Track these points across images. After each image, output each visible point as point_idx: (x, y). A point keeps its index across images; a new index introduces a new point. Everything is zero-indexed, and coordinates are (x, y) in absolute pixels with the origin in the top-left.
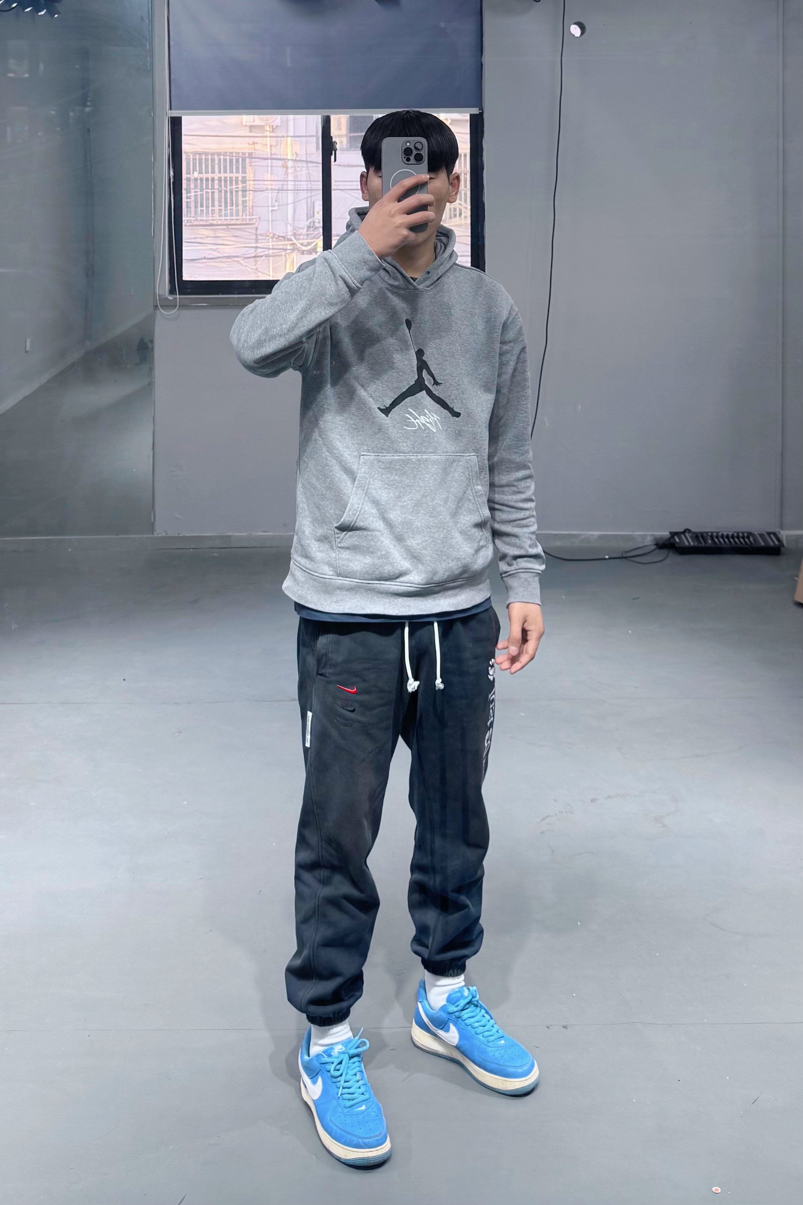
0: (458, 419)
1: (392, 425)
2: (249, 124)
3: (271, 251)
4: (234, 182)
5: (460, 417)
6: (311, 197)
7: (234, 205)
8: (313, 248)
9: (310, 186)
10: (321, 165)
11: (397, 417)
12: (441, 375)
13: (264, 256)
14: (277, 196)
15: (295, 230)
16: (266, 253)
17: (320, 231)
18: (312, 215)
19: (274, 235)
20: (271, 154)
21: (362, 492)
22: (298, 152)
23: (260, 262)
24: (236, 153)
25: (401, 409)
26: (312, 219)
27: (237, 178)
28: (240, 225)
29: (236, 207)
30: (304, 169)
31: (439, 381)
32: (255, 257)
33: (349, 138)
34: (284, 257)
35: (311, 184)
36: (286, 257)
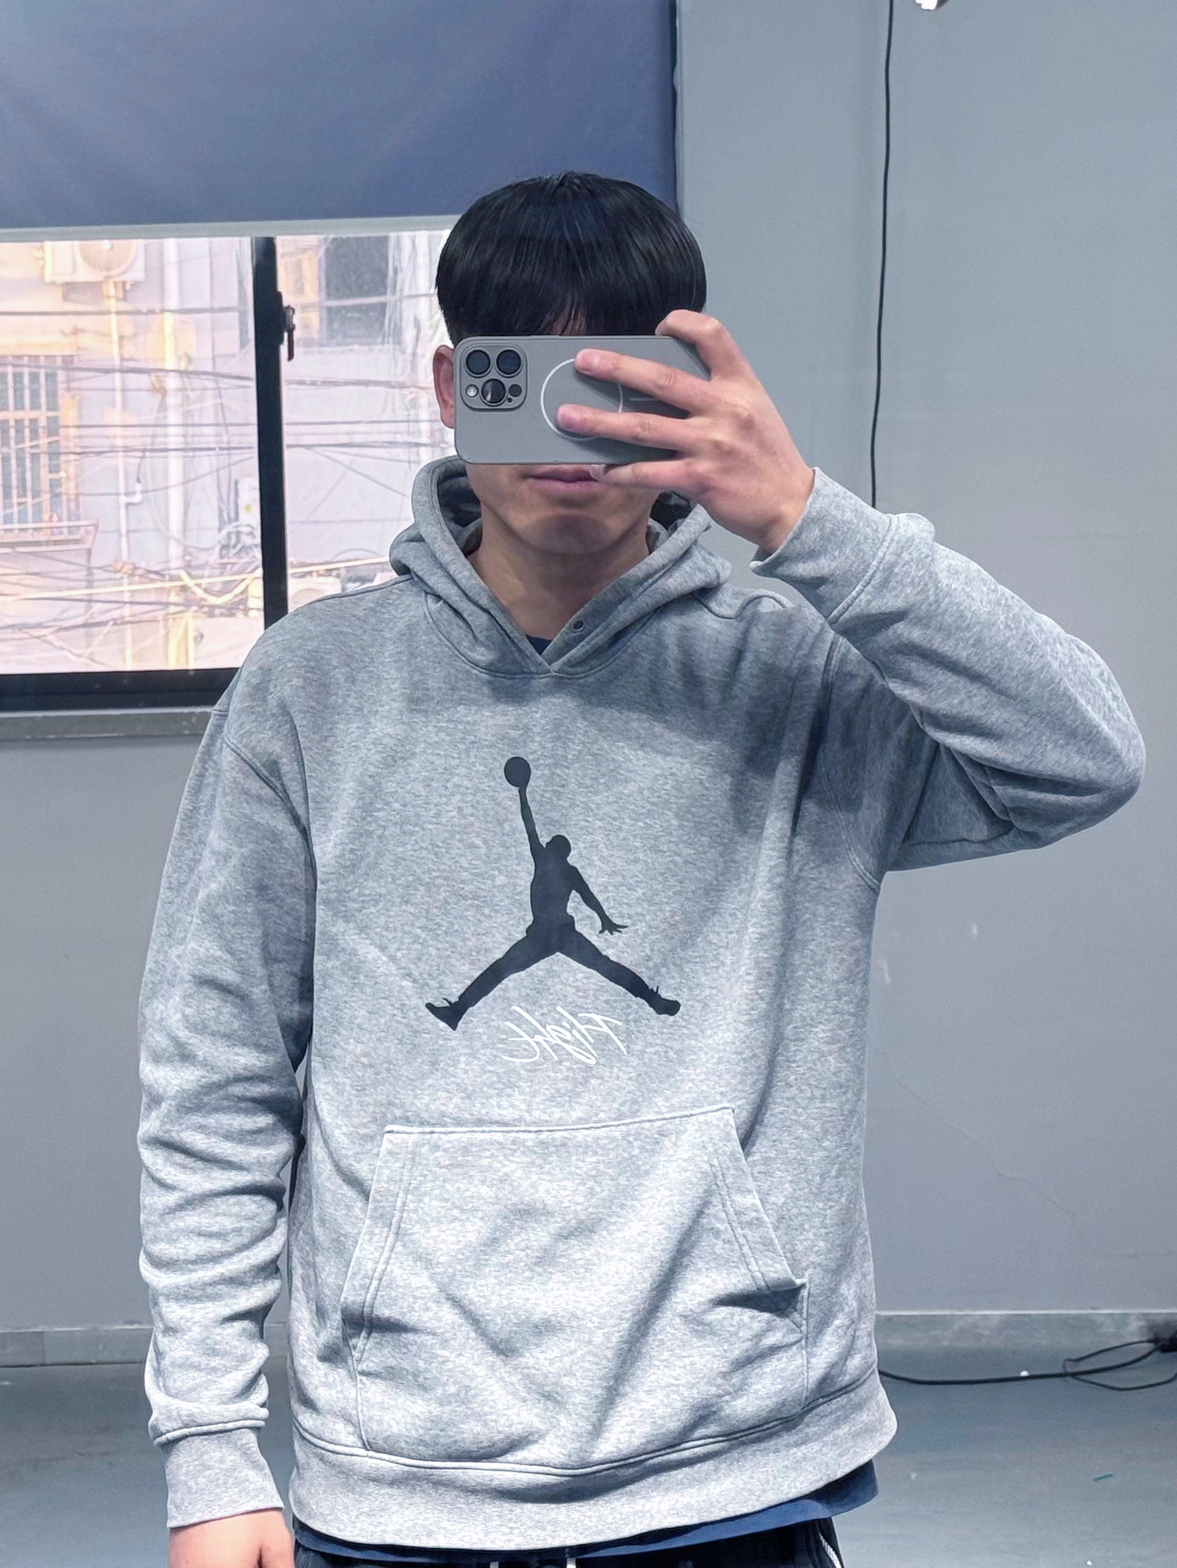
0: (671, 1018)
1: (466, 1051)
2: (60, 279)
3: (127, 611)
4: (27, 432)
5: (679, 1014)
6: (229, 465)
7: (29, 493)
8: (237, 599)
9: (225, 438)
10: (253, 384)
11: (481, 1030)
12: (621, 904)
13: (111, 623)
14: (139, 465)
15: (190, 554)
16: (116, 614)
17: (254, 557)
18: (233, 515)
19: (135, 568)
20: (122, 359)
21: (386, 1229)
22: (193, 354)
23: (101, 637)
24: (29, 356)
25: (493, 1008)
26: (234, 524)
27: (34, 421)
28: (47, 543)
29: (34, 497)
30: (210, 394)
31: (617, 921)
32: (85, 625)
33: (324, 313)
34: (161, 624)
35: (227, 431)
36: (166, 626)
